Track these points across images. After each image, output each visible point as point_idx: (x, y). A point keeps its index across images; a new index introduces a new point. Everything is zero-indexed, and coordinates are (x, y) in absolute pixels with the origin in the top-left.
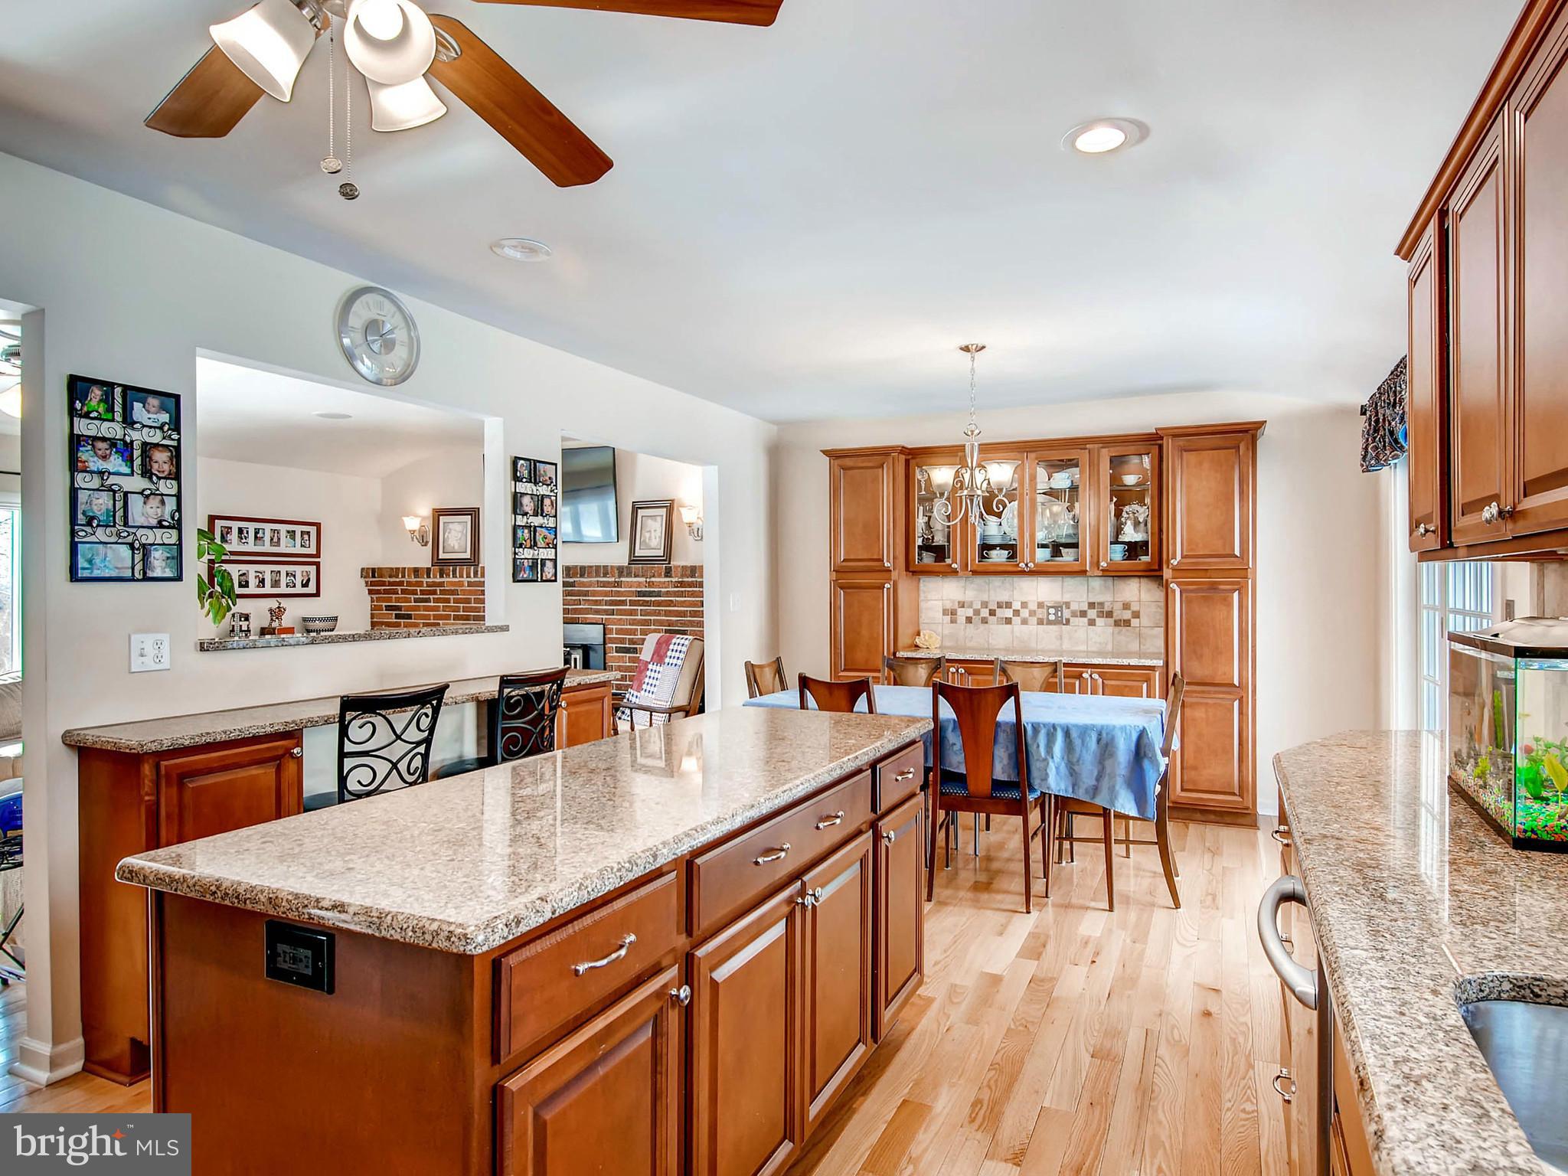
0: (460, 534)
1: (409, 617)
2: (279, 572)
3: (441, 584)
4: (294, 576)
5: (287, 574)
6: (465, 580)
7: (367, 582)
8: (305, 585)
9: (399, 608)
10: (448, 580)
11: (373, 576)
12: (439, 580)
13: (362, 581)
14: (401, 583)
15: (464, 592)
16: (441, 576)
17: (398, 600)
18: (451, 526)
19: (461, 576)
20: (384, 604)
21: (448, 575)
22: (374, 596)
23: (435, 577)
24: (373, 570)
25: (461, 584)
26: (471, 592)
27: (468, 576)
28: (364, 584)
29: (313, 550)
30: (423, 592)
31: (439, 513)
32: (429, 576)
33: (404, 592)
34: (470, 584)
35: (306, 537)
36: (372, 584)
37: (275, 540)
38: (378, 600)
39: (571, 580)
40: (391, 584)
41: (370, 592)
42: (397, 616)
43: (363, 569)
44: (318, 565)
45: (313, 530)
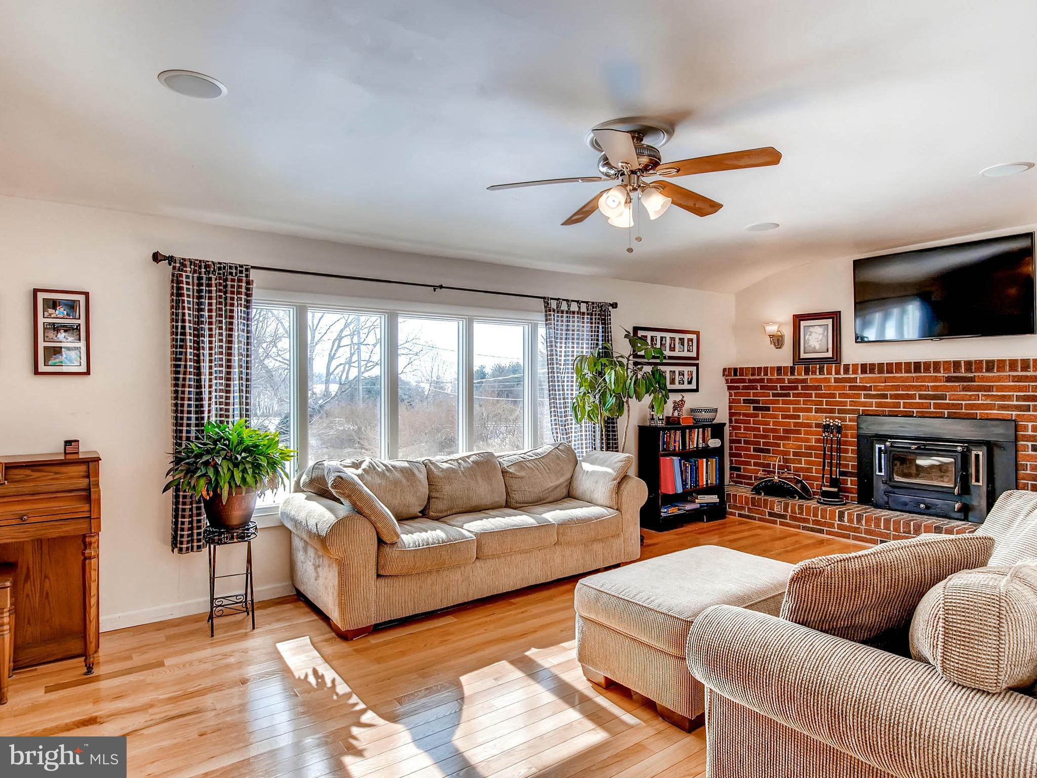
0: (820, 337)
1: (768, 409)
2: (674, 371)
3: (805, 381)
4: (683, 375)
5: (679, 373)
6: (833, 376)
7: (727, 380)
8: (690, 383)
9: (757, 402)
10: (814, 377)
11: (735, 375)
12: (803, 377)
13: (723, 380)
14: (762, 380)
15: (829, 388)
16: (807, 373)
17: (755, 395)
18: (811, 329)
19: (829, 373)
20: (742, 398)
21: (814, 373)
22: (733, 392)
23: (799, 374)
24: (735, 370)
25: (827, 380)
26: (836, 388)
27: (837, 372)
28: (724, 381)
29: (694, 354)
30: (782, 388)
31: (798, 319)
32: (792, 373)
33: (762, 388)
34: (837, 380)
35: (690, 343)
36: (732, 381)
37: (672, 346)
38: (736, 394)
39: (972, 375)
40: (750, 381)
41: (729, 388)
42: (755, 409)
43: (724, 370)
44: (697, 365)
45: (694, 337)
